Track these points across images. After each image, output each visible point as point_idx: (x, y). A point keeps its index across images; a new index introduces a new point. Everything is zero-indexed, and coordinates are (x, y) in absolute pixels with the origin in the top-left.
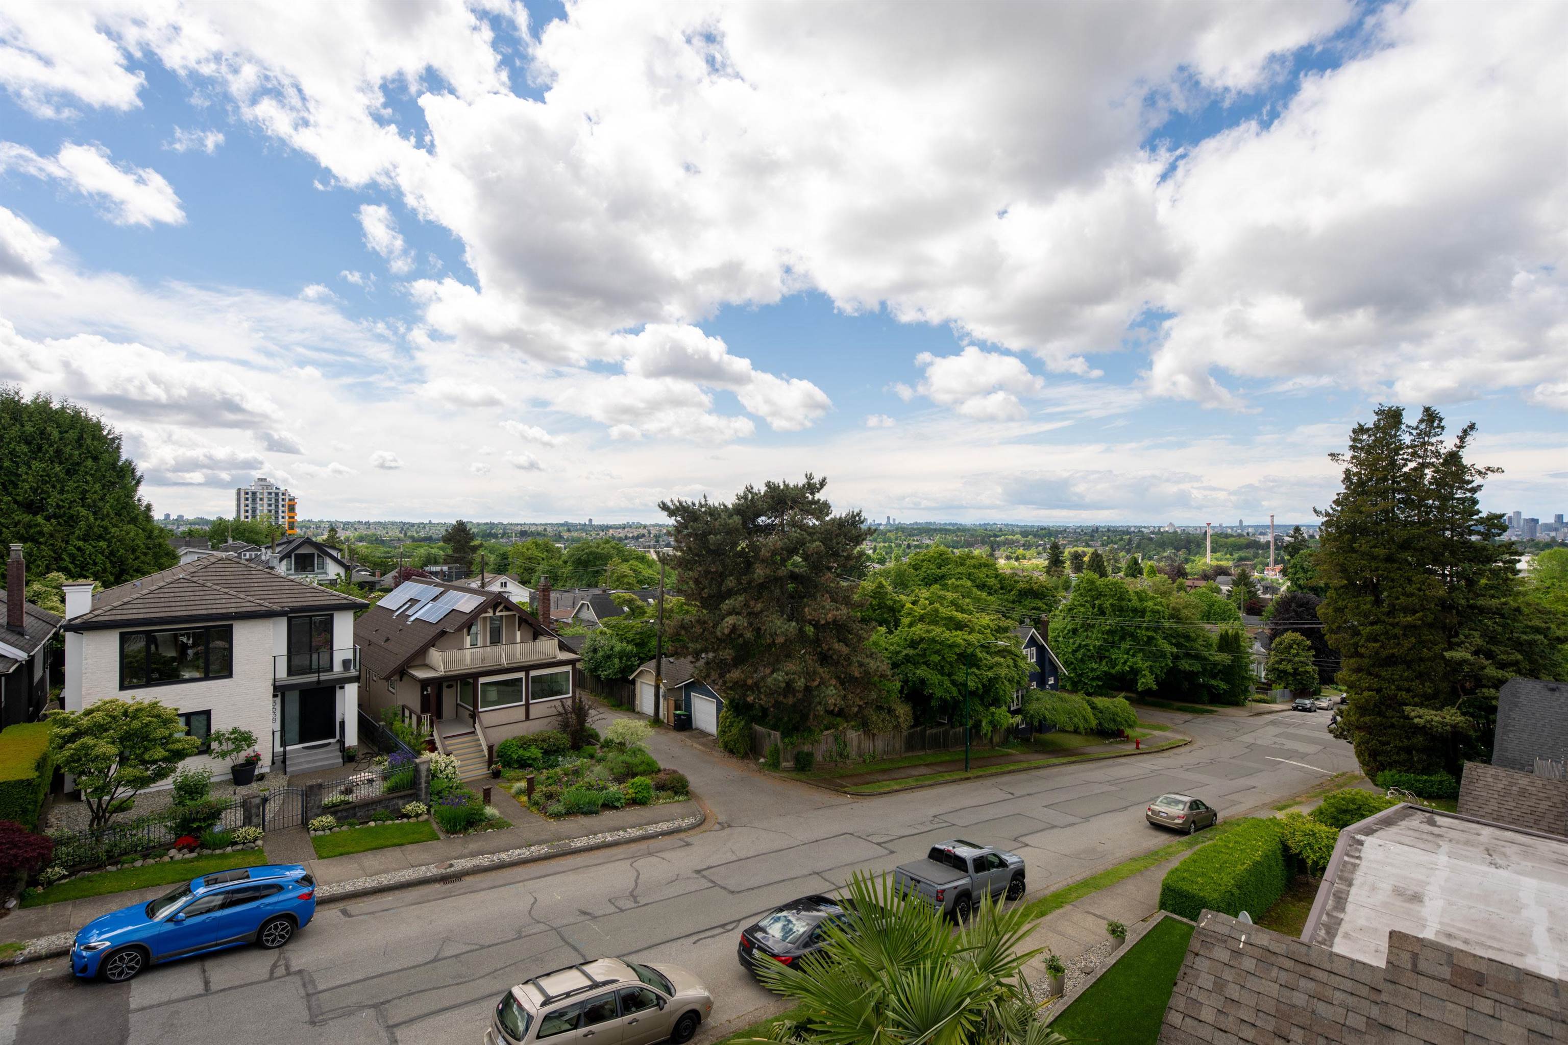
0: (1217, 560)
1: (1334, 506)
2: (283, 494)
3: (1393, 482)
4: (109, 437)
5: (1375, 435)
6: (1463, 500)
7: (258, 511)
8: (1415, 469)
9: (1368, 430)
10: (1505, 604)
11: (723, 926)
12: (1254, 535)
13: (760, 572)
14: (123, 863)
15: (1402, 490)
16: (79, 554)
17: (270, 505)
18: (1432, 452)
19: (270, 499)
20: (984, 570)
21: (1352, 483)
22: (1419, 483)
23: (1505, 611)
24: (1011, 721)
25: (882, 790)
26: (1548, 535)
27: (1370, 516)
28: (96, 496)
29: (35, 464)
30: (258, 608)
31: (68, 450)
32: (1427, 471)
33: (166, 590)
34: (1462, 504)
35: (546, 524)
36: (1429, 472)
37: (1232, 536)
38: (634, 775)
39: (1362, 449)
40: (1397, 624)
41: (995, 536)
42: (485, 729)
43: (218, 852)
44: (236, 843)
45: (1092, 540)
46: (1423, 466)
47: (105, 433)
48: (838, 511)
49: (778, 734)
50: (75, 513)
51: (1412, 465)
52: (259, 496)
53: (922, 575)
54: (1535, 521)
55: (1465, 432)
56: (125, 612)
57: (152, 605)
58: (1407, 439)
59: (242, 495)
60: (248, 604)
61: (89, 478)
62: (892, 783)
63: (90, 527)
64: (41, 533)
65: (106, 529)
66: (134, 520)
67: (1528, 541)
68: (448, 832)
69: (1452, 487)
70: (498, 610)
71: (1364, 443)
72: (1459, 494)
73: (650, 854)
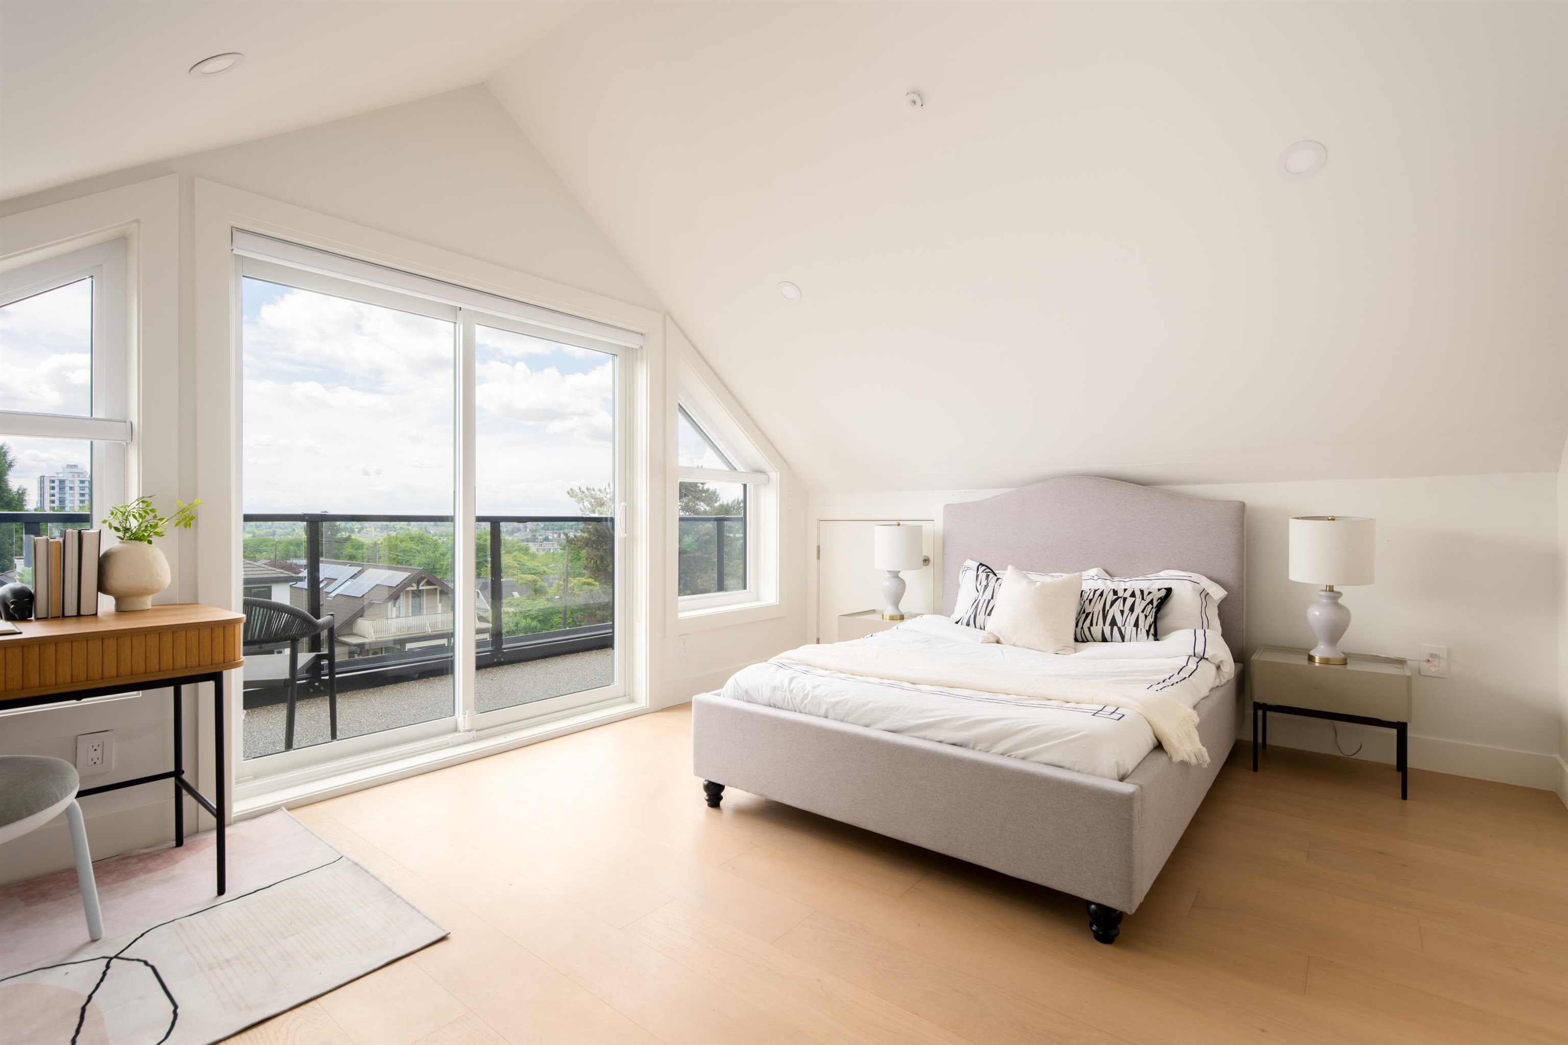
17: (82, 494)
19: (82, 489)
52: (68, 484)
59: (47, 485)
70: (421, 584)
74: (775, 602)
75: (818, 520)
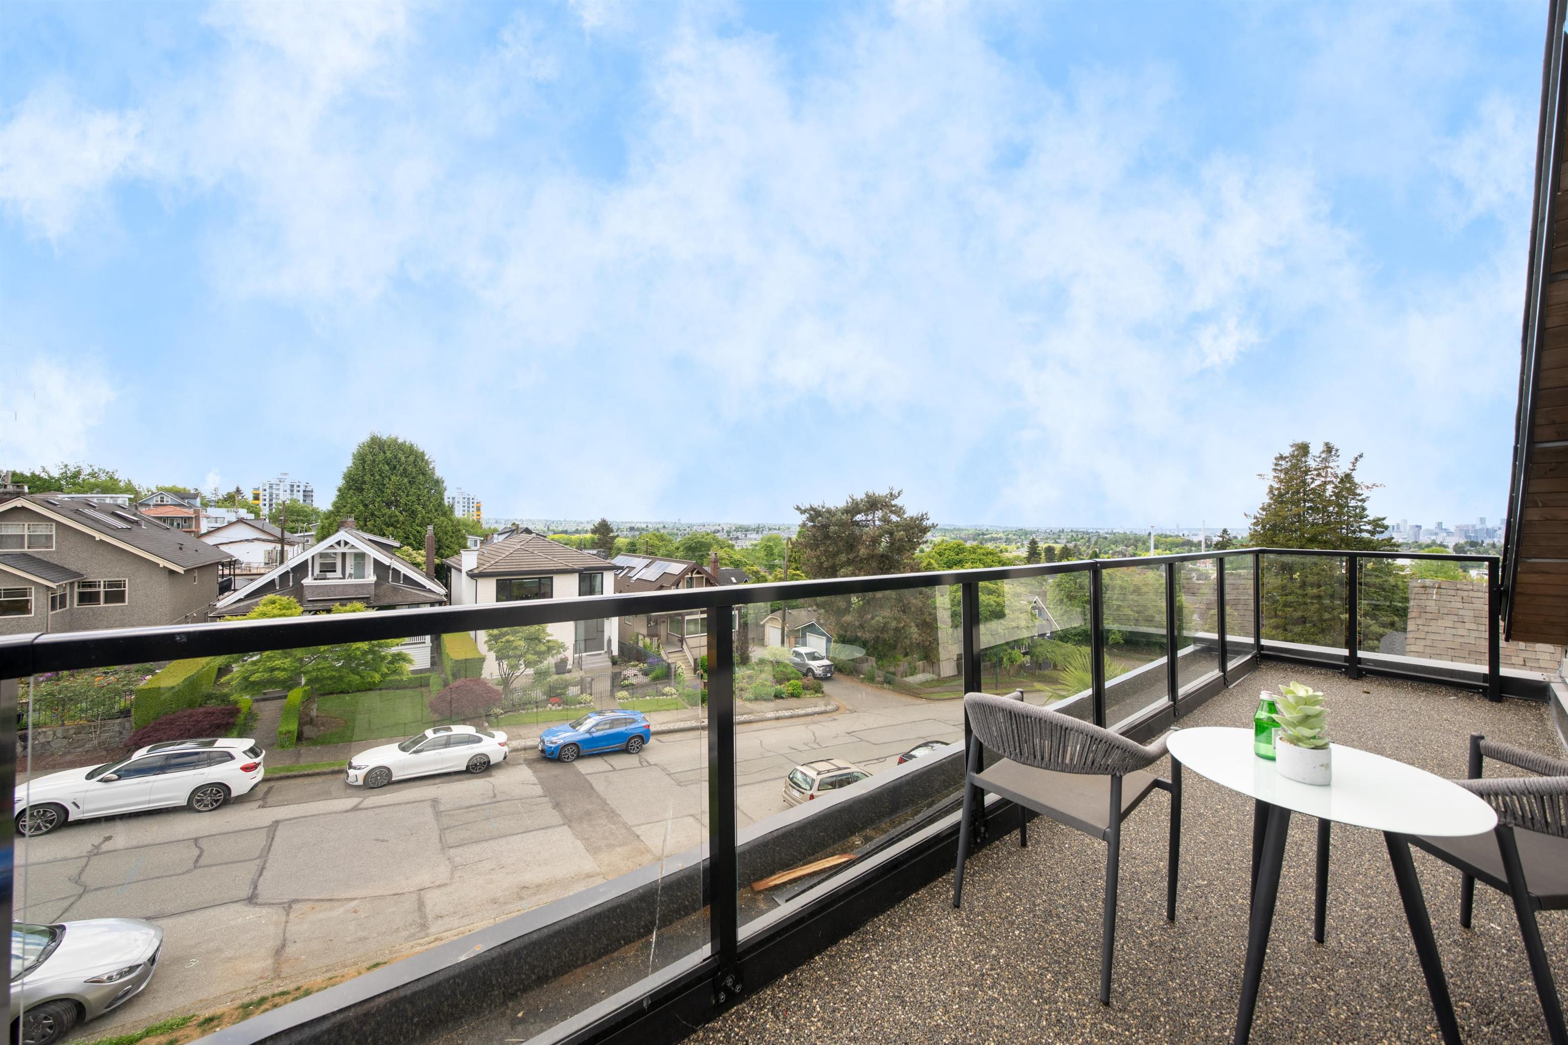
0: (1159, 554)
1: (1261, 511)
3: (1304, 495)
5: (1291, 461)
6: (1356, 507)
8: (1319, 486)
9: (1286, 457)
10: (1386, 581)
11: (877, 759)
12: (1188, 535)
13: (863, 551)
14: (528, 710)
15: (1311, 500)
16: (418, 535)
17: (464, 506)
18: (1332, 473)
20: (991, 557)
21: (1274, 495)
22: (1323, 495)
23: (1386, 586)
24: (1023, 659)
25: (945, 697)
26: (1430, 538)
27: (1286, 518)
28: (425, 498)
29: (393, 478)
30: (566, 568)
31: (410, 468)
32: (1328, 487)
34: (1354, 510)
36: (1330, 488)
37: (1170, 536)
38: (789, 680)
39: (1281, 471)
40: (1306, 595)
41: (983, 534)
42: (690, 648)
43: (573, 707)
44: (581, 703)
45: (1059, 539)
46: (1325, 483)
48: (911, 512)
49: (874, 659)
50: (415, 509)
51: (1317, 483)
53: (945, 560)
54: (1419, 527)
55: (1356, 459)
56: (498, 567)
57: (510, 564)
58: (1312, 464)
60: (560, 565)
61: (421, 486)
62: (950, 693)
63: (423, 518)
64: (398, 521)
65: (431, 519)
66: (444, 514)
67: (1413, 543)
68: (692, 705)
69: (1346, 498)
70: (694, 573)
71: (1283, 467)
72: (1353, 503)
73: (815, 723)
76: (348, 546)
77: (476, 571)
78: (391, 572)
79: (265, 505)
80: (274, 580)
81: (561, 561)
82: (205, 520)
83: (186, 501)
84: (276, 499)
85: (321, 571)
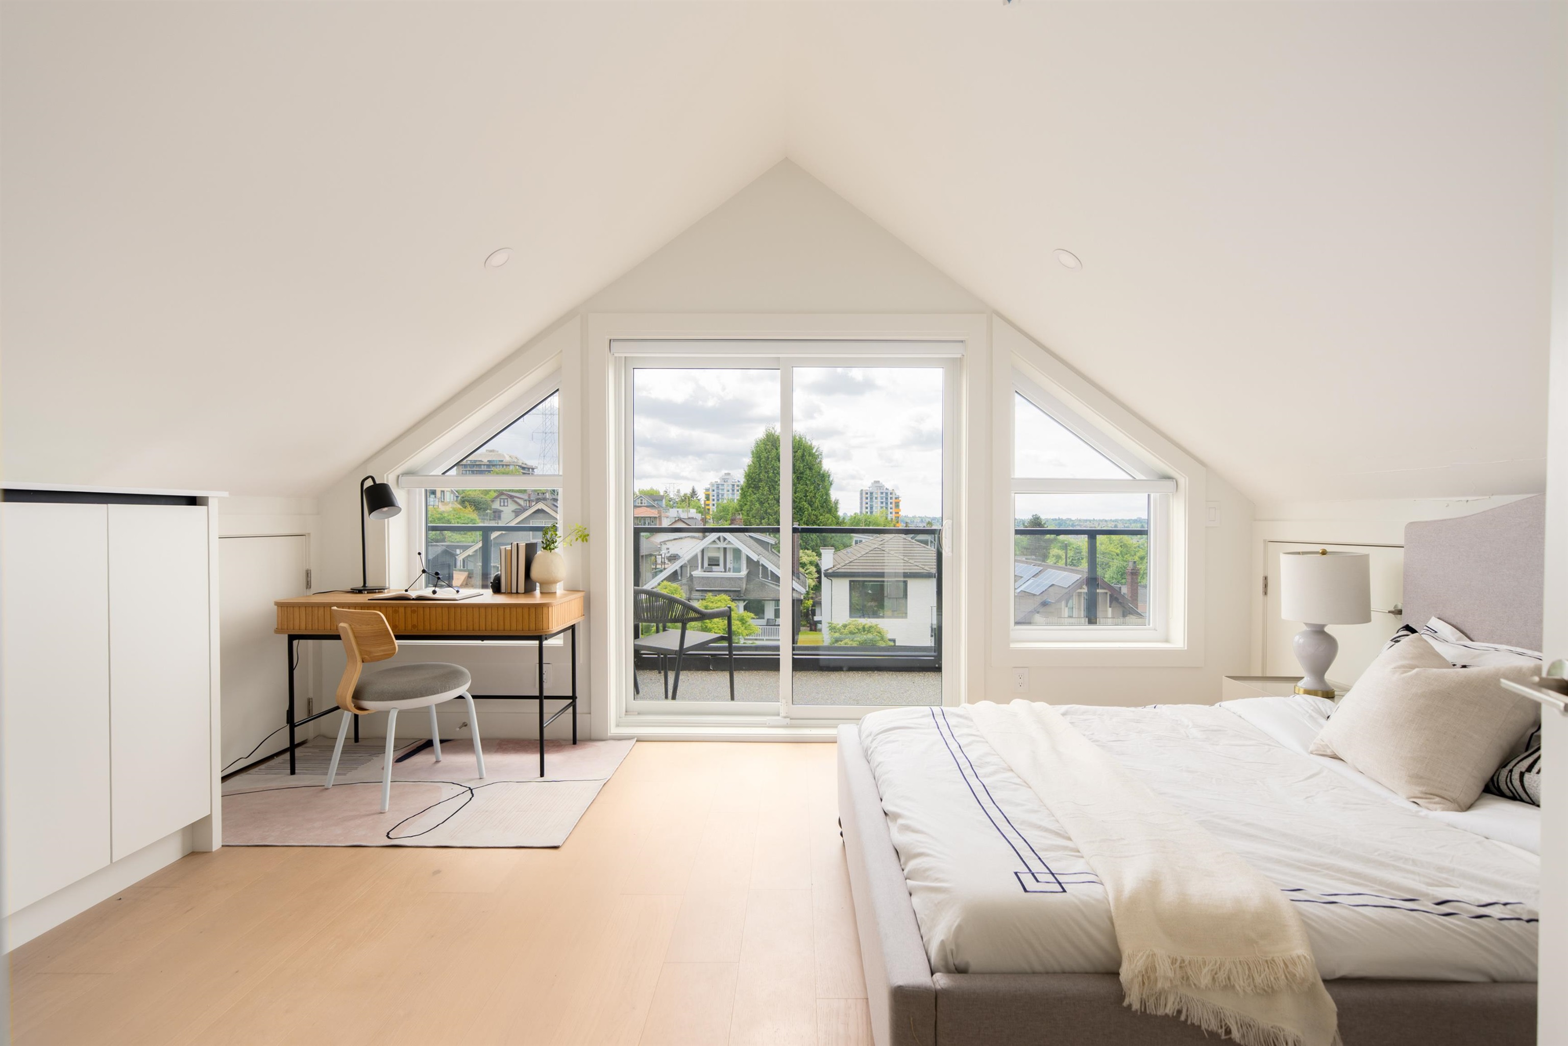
2: (891, 494)
4: (816, 454)
7: (874, 508)
17: (882, 503)
19: (882, 498)
30: (922, 571)
33: (869, 555)
35: (1116, 521)
47: (814, 451)
50: (802, 506)
52: (875, 495)
56: (851, 567)
57: (864, 564)
59: (864, 494)
60: (916, 567)
61: (808, 482)
65: (817, 516)
74: (1182, 646)
75: (1265, 541)
76: (726, 542)
77: (830, 571)
78: (761, 568)
79: (714, 505)
80: (676, 570)
81: (917, 564)
82: (665, 519)
83: (656, 502)
84: (722, 499)
85: (709, 565)
